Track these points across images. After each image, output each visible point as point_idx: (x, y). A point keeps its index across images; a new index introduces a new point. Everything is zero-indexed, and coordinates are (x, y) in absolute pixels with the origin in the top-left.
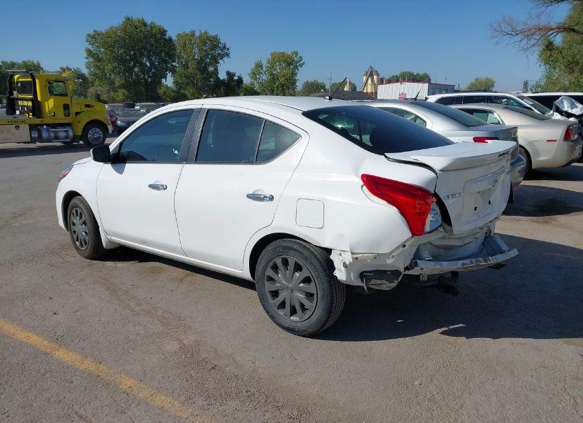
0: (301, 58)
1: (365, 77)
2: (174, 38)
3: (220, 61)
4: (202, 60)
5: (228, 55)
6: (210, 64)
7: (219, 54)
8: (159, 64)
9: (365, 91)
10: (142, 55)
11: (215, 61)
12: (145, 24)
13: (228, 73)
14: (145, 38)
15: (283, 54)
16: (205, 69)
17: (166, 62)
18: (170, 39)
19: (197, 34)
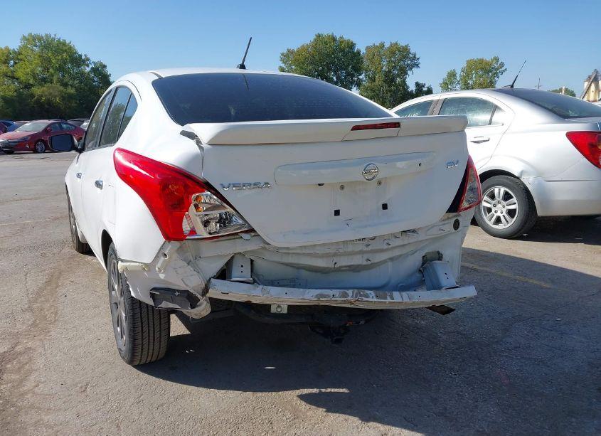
0: (502, 64)
1: (586, 84)
2: (363, 51)
3: (409, 72)
4: (390, 71)
5: (417, 66)
6: (398, 76)
7: (408, 65)
8: (345, 78)
9: (585, 99)
10: (329, 69)
11: (404, 72)
12: (334, 39)
13: (417, 84)
14: (333, 53)
15: (481, 61)
16: (393, 80)
17: (352, 76)
18: (359, 53)
19: (387, 45)
